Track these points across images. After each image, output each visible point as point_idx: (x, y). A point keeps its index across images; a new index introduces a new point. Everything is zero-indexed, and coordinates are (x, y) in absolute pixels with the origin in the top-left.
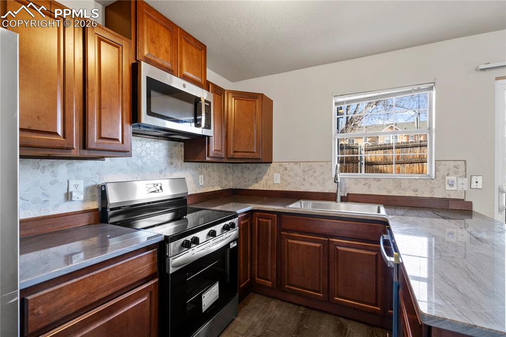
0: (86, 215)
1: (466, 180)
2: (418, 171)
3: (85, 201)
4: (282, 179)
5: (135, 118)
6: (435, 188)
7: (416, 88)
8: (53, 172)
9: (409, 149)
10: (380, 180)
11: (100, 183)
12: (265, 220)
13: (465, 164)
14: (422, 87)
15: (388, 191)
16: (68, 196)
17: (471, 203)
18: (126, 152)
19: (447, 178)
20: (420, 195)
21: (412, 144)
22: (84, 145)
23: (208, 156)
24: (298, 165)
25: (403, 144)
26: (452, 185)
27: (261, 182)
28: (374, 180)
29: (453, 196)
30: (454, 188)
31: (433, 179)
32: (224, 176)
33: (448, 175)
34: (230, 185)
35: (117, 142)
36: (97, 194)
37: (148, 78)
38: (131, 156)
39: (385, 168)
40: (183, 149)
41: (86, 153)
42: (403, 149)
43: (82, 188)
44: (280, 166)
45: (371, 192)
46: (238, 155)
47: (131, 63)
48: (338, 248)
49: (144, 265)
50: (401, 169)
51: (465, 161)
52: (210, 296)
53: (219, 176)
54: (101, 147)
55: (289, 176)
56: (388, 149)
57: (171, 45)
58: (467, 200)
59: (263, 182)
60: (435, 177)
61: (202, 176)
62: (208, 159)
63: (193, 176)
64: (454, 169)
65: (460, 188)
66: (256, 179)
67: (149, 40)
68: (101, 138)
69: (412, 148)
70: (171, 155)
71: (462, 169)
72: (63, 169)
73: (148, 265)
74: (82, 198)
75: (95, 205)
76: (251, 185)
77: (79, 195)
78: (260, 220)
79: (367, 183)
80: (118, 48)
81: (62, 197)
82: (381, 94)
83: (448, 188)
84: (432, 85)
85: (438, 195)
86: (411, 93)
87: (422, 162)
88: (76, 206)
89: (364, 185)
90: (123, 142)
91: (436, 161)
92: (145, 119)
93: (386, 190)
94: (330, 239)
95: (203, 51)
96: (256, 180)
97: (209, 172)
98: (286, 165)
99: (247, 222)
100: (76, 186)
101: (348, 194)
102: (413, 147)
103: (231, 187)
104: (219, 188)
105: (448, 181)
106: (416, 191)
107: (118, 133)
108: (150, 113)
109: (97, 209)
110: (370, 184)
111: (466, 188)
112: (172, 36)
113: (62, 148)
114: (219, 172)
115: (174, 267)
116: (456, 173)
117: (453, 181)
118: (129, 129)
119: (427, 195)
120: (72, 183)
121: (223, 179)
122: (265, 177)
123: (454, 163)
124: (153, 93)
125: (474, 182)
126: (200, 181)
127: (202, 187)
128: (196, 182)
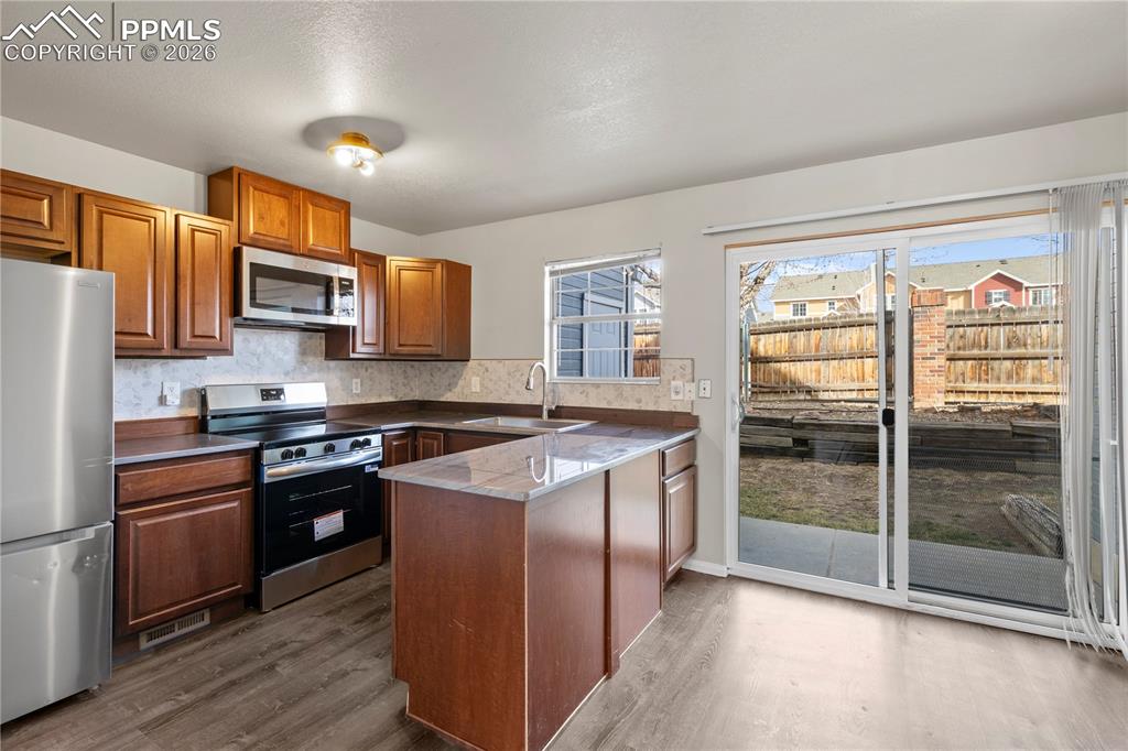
0: (184, 423)
1: (693, 386)
3: (181, 406)
4: (482, 385)
5: (236, 310)
6: (659, 396)
7: (642, 254)
8: (146, 372)
9: (838, 330)
10: (600, 387)
11: (200, 386)
12: (429, 441)
13: (693, 365)
14: (649, 253)
15: (609, 403)
16: (162, 400)
17: (697, 417)
18: (226, 351)
19: (673, 383)
20: (644, 407)
21: (843, 320)
22: (176, 345)
23: (353, 352)
24: (501, 365)
25: (826, 321)
26: (677, 393)
27: (456, 390)
28: (593, 386)
29: (680, 409)
30: (680, 397)
31: (657, 385)
32: (401, 380)
33: (674, 379)
34: (416, 394)
35: (213, 340)
36: (197, 399)
37: (251, 264)
38: (232, 354)
39: (793, 369)
40: (323, 342)
41: (178, 353)
42: (826, 330)
43: (178, 392)
44: (480, 365)
45: (589, 403)
46: (405, 350)
47: (232, 248)
49: (235, 470)
50: (822, 371)
51: (692, 360)
52: (328, 525)
53: (392, 382)
54: (194, 346)
55: (491, 380)
56: (799, 330)
57: (290, 214)
58: (695, 414)
59: (457, 390)
61: (359, 380)
62: (352, 355)
63: (341, 379)
64: (681, 370)
65: (686, 398)
66: (449, 385)
67: (257, 216)
68: (194, 336)
69: (843, 329)
70: (304, 352)
71: (689, 370)
72: (156, 369)
73: (238, 471)
74: (178, 402)
75: (194, 412)
76: (443, 395)
77: (174, 399)
78: (426, 441)
80: (216, 234)
81: (156, 401)
83: (674, 397)
84: (659, 251)
85: (664, 407)
87: (863, 357)
88: (171, 412)
89: (581, 393)
90: (221, 339)
92: (248, 311)
93: (606, 400)
95: (343, 212)
96: (450, 387)
97: (372, 373)
98: (487, 363)
99: (407, 444)
100: (172, 390)
101: (557, 407)
102: (845, 327)
103: (416, 398)
104: (391, 399)
105: (674, 387)
106: (640, 403)
107: (214, 330)
108: (254, 303)
109: (196, 417)
110: (587, 393)
111: (693, 397)
112: (290, 204)
113: (153, 349)
114: (392, 375)
115: (270, 476)
116: (683, 376)
117: (679, 388)
118: (229, 322)
119: (651, 408)
120: (166, 385)
121: (401, 384)
122: (461, 383)
123: (680, 362)
124: (259, 280)
125: (702, 389)
126: (354, 386)
127: (358, 395)
128: (347, 389)
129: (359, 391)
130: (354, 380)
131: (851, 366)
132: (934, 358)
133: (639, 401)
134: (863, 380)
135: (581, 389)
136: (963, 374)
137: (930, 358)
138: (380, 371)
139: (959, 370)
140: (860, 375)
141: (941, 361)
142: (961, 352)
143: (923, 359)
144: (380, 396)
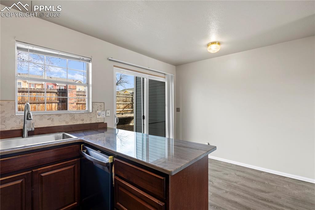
1: (104, 113)
2: (49, 109)
6: (92, 118)
7: (82, 58)
10: (61, 115)
14: (85, 59)
15: (67, 122)
17: (106, 123)
19: (97, 112)
20: (85, 122)
25: (38, 90)
26: (99, 115)
28: (56, 115)
29: (100, 121)
30: (100, 117)
31: (91, 113)
33: (98, 110)
42: (38, 93)
45: (54, 124)
48: (43, 175)
51: (104, 103)
58: (105, 122)
60: (92, 112)
64: (100, 107)
65: (102, 117)
71: (103, 107)
79: (50, 118)
82: (60, 54)
83: (98, 117)
84: (90, 59)
85: (94, 121)
86: (79, 60)
87: (52, 103)
89: (48, 120)
91: (92, 102)
93: (65, 122)
94: (34, 171)
105: (98, 113)
106: (83, 121)
110: (53, 119)
111: (104, 116)
116: (101, 109)
117: (100, 113)
119: (88, 122)
123: (100, 104)
125: (107, 113)
131: (47, 106)
132: (74, 104)
133: (83, 120)
134: (52, 110)
135: (48, 117)
136: (79, 108)
137: (72, 104)
139: (78, 107)
140: (51, 108)
141: (75, 104)
142: (79, 102)
143: (71, 104)
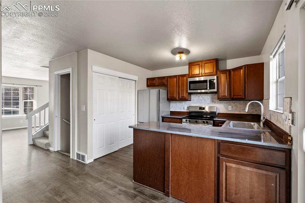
23: (218, 98)
33: (286, 110)
35: (184, 97)
37: (189, 81)
54: (181, 99)
61: (231, 106)
63: (224, 106)
64: (287, 105)
65: (288, 123)
68: (181, 97)
74: (186, 109)
81: (183, 108)
90: (186, 97)
97: (236, 104)
100: (185, 106)
107: (184, 95)
108: (190, 89)
111: (291, 123)
126: (229, 108)
127: (230, 110)
128: (227, 109)
129: (231, 110)
130: (229, 106)
138: (240, 104)
144: (240, 112)
